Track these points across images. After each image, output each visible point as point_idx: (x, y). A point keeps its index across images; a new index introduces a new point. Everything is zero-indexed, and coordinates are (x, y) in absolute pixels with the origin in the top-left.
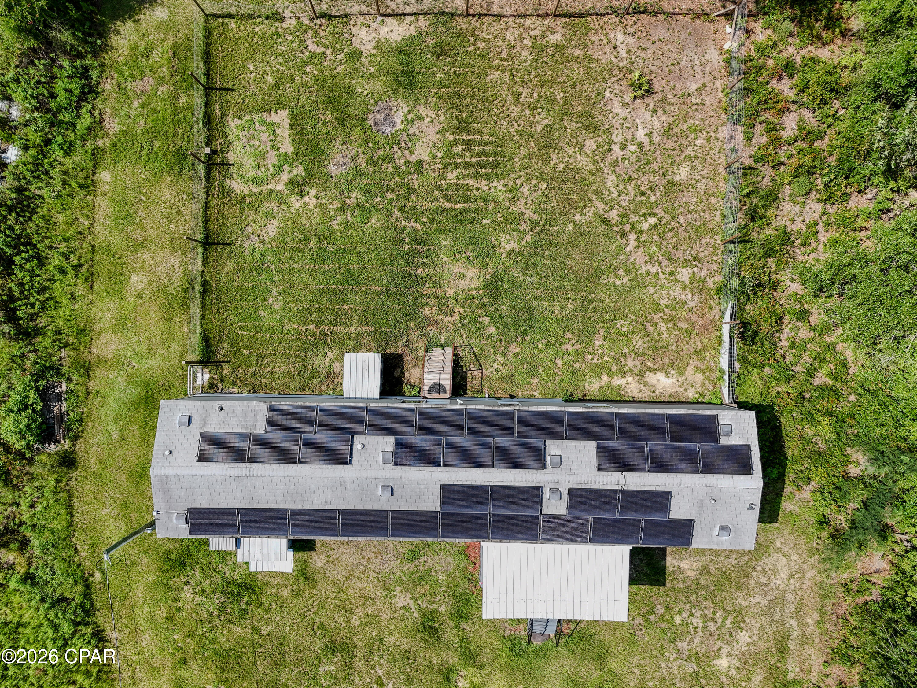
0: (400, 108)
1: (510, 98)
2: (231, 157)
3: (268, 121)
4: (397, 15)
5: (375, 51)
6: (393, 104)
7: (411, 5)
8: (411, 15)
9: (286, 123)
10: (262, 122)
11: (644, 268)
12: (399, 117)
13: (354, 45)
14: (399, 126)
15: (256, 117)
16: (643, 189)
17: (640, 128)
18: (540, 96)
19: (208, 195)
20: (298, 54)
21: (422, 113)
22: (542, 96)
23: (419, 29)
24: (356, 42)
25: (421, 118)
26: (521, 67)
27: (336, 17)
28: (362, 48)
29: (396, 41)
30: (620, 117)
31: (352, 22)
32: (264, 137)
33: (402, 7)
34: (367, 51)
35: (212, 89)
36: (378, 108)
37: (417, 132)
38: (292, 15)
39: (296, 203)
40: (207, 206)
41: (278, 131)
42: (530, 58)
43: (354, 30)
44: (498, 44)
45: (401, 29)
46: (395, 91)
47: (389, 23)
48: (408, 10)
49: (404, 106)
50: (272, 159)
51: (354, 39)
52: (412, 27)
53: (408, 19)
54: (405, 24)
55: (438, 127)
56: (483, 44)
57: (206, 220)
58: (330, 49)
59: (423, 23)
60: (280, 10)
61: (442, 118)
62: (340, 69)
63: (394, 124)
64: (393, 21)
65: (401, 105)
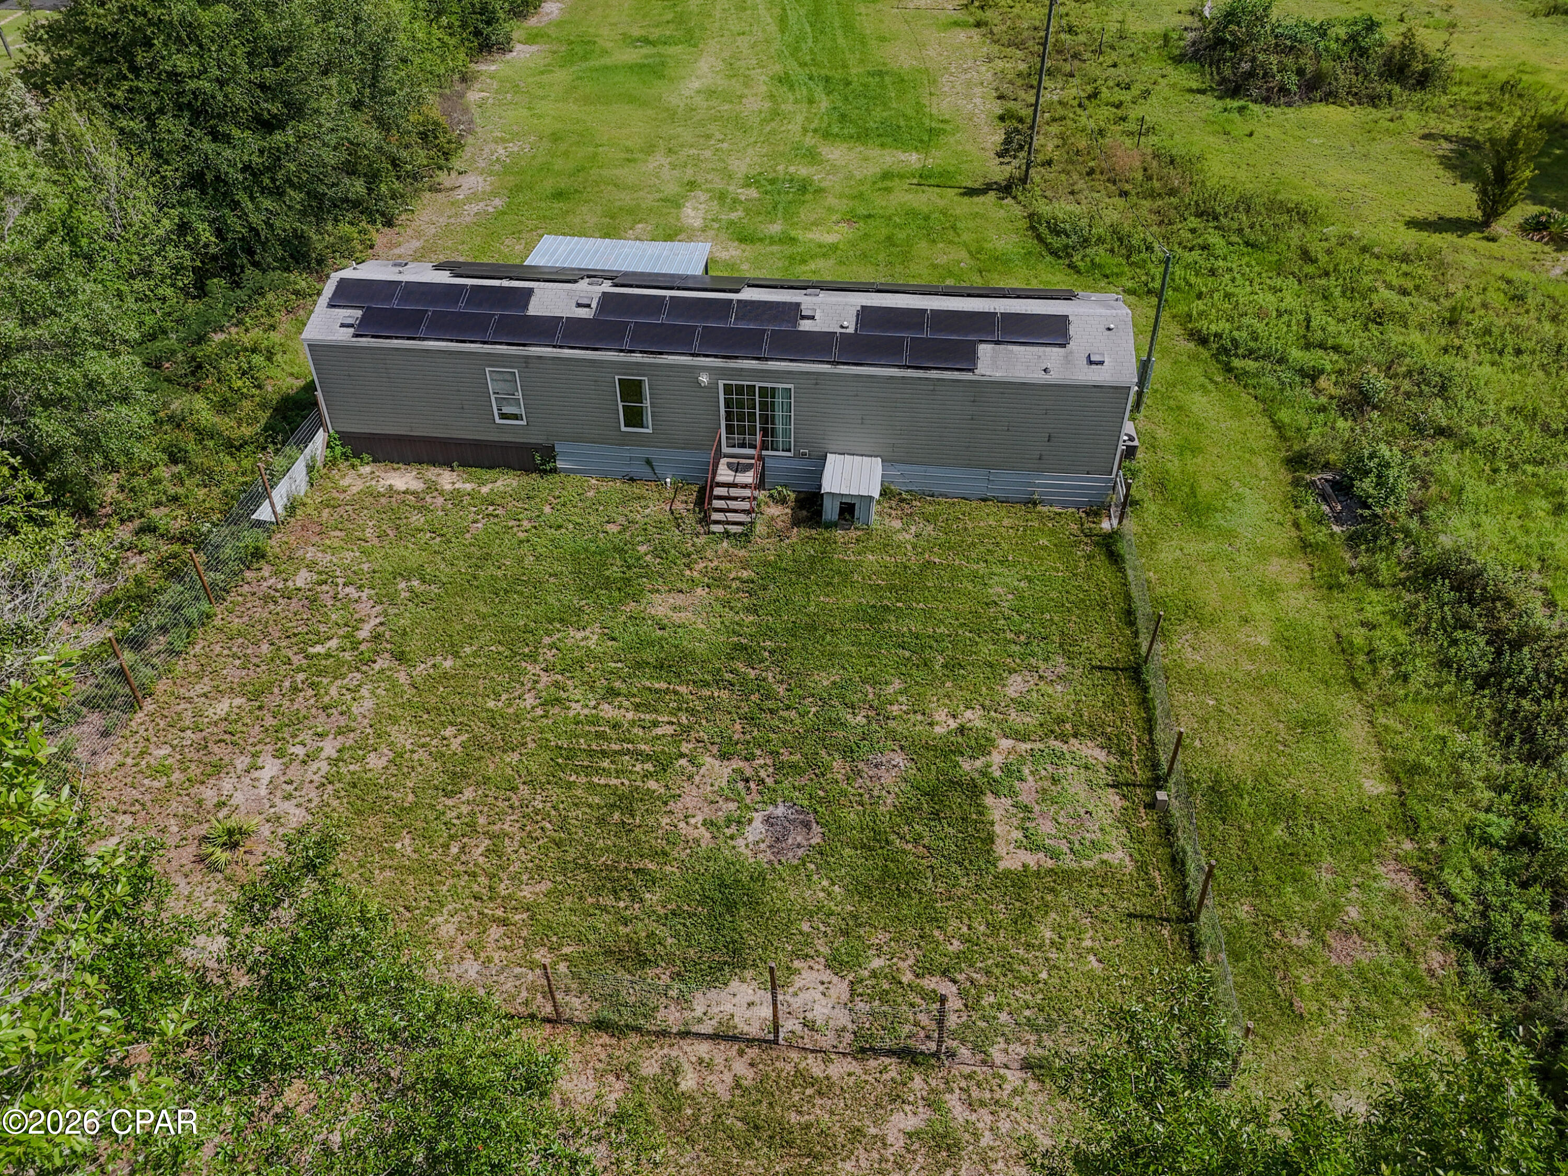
0: (751, 846)
1: (509, 847)
2: (1113, 799)
3: (1041, 855)
4: (734, 1038)
5: (797, 964)
6: (763, 858)
7: (694, 1059)
8: (698, 1035)
9: (1000, 848)
10: (1054, 855)
11: (364, 596)
12: (756, 830)
13: (845, 985)
14: (758, 817)
15: (1069, 862)
16: (310, 692)
17: (265, 782)
18: (446, 846)
19: (1151, 741)
20: (981, 979)
21: (705, 834)
22: (442, 846)
23: (683, 1001)
24: (841, 989)
25: (709, 824)
26: (467, 902)
27: (890, 1053)
28: (827, 976)
29: (743, 980)
30: (294, 802)
31: (848, 1037)
32: (1046, 827)
33: (719, 1060)
34: (816, 967)
35: (1179, 921)
36: (800, 852)
37: (721, 803)
38: (1002, 1071)
39: (974, 718)
40: (1150, 725)
41: (1018, 835)
42: (440, 919)
43: (843, 1018)
44: (504, 953)
45: (728, 1008)
46: (759, 877)
47: (757, 1025)
48: (703, 1049)
49: (742, 849)
50: (1027, 790)
51: (845, 996)
52: (699, 1011)
53: (707, 1028)
54: (717, 1019)
55: (675, 806)
56: (537, 956)
57: (1145, 703)
58: (905, 980)
59: (672, 1017)
60: (1032, 1086)
61: (665, 821)
62: (881, 937)
63: (768, 820)
64: (746, 1029)
65: (750, 853)
